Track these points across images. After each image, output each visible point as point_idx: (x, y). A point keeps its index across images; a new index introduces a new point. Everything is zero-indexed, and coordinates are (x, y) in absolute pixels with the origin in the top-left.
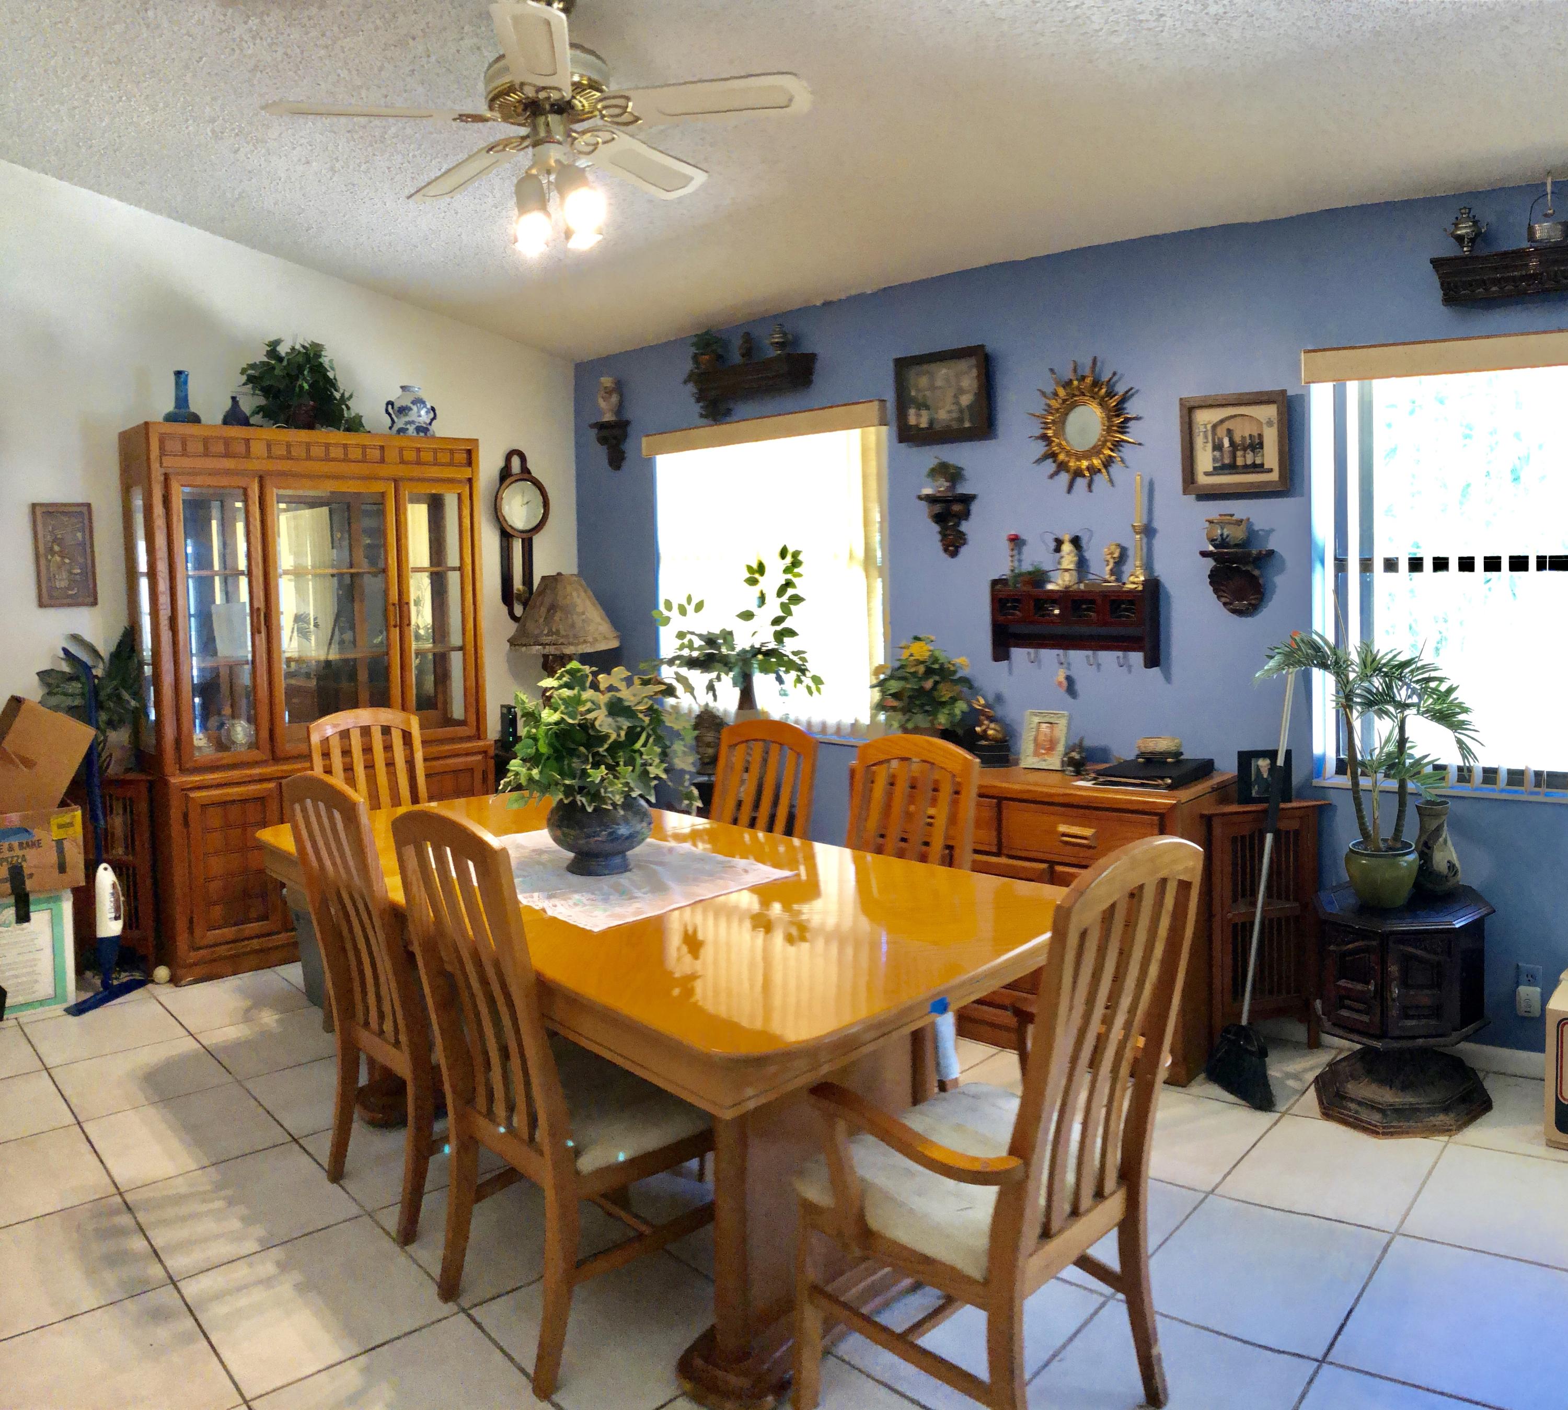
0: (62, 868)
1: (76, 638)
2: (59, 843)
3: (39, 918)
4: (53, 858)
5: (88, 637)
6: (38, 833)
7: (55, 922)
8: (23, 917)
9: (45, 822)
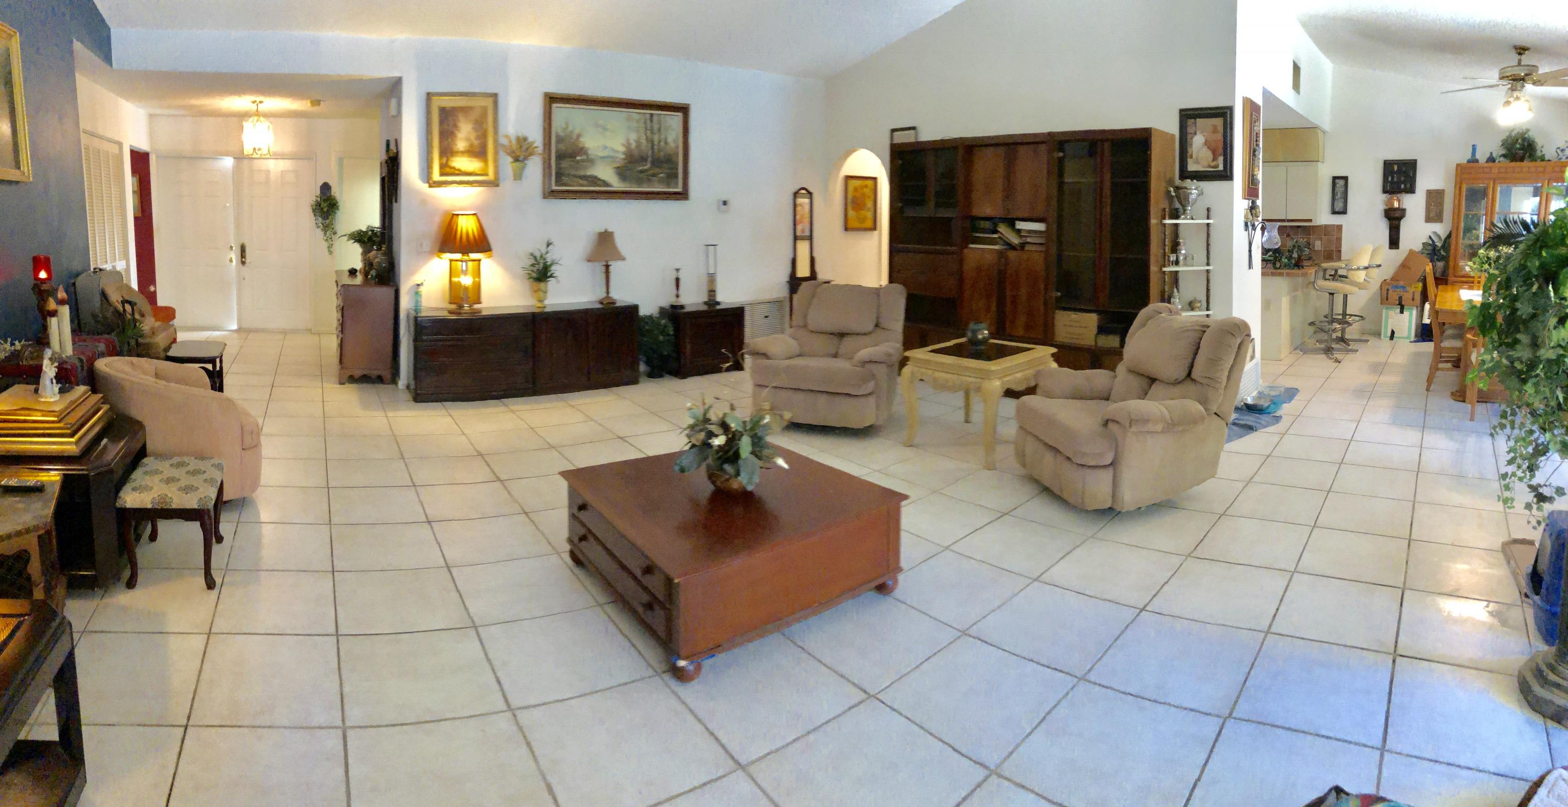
0: (1413, 299)
1: (1435, 233)
2: (1414, 292)
3: (1406, 313)
4: (1411, 297)
5: (1439, 232)
6: (1408, 289)
7: (1411, 315)
8: (1402, 312)
9: (1410, 285)
